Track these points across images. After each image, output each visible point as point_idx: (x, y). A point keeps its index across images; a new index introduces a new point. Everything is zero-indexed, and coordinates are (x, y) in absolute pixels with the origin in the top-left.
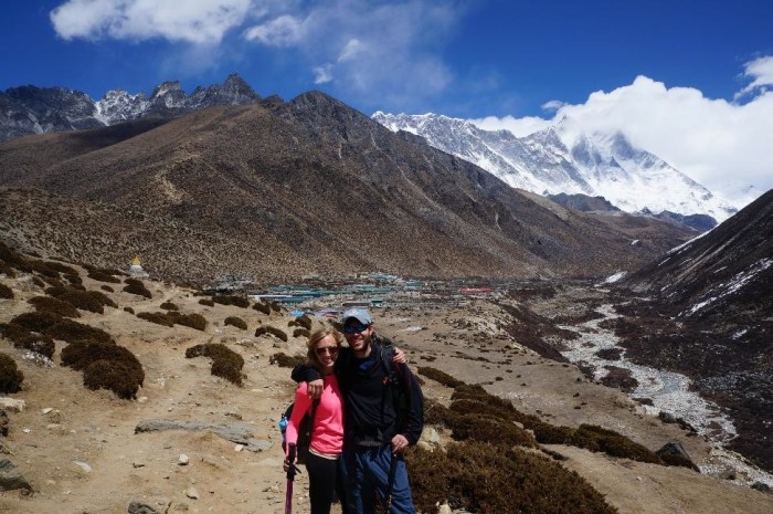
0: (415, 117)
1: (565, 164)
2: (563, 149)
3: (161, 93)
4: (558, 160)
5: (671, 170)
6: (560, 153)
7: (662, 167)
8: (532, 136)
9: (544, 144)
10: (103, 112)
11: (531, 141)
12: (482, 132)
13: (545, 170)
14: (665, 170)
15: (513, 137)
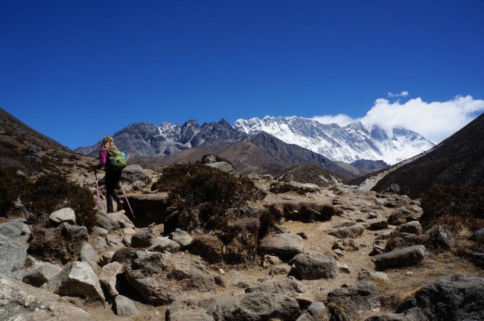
0: (287, 118)
1: (367, 140)
2: (366, 132)
3: (189, 125)
4: (363, 138)
5: (426, 141)
6: (364, 134)
7: (421, 139)
8: (349, 126)
9: (356, 130)
10: (163, 133)
11: (349, 129)
12: (322, 125)
13: (357, 144)
14: (423, 141)
15: (339, 127)
